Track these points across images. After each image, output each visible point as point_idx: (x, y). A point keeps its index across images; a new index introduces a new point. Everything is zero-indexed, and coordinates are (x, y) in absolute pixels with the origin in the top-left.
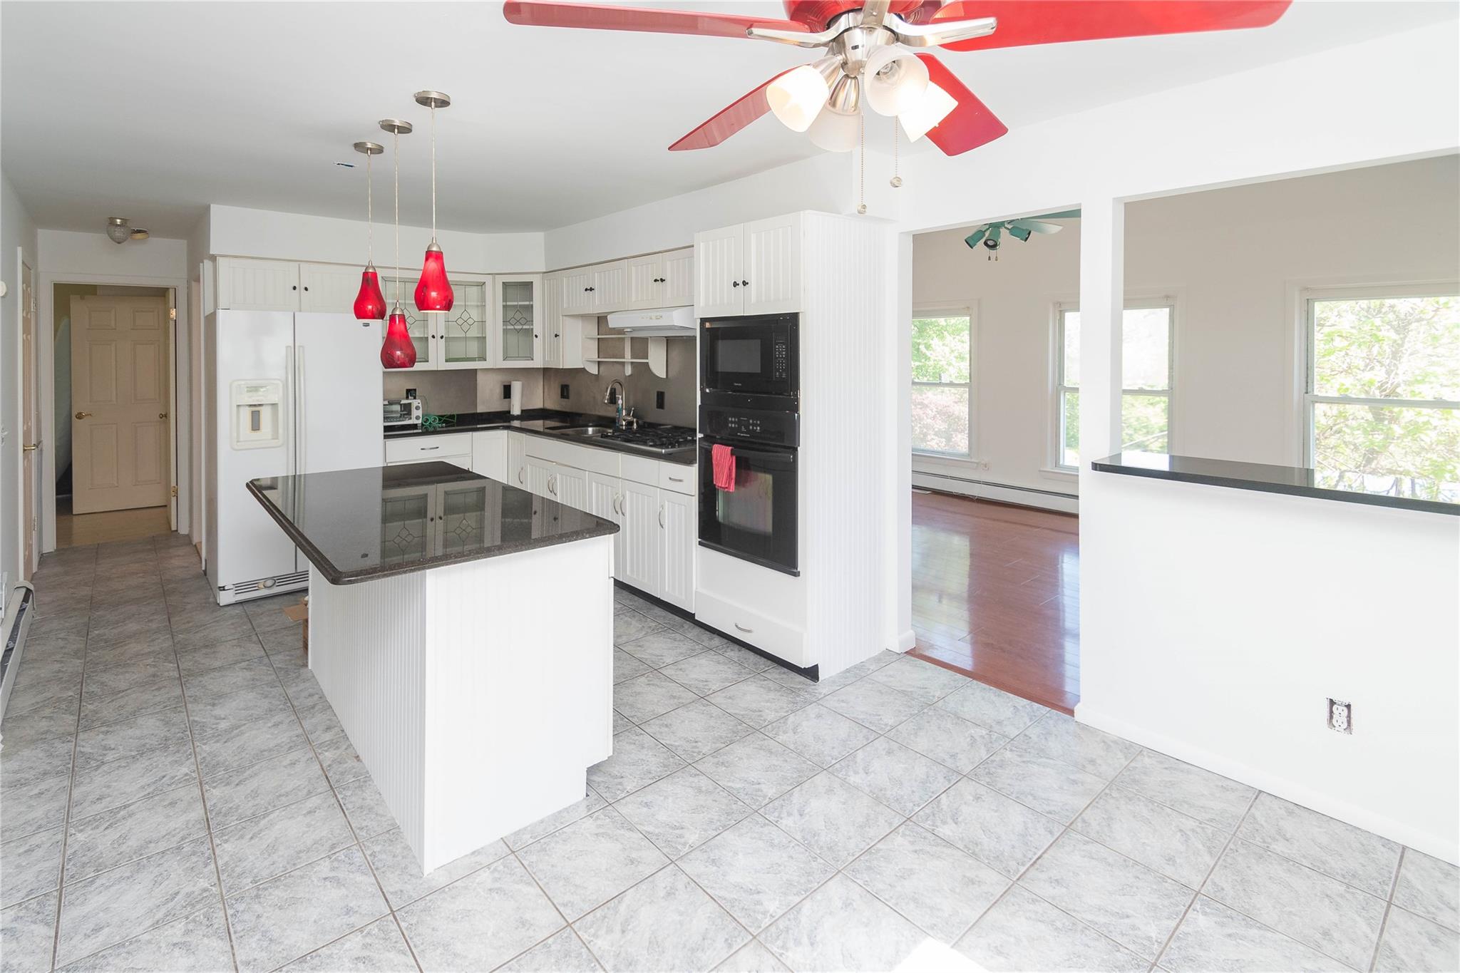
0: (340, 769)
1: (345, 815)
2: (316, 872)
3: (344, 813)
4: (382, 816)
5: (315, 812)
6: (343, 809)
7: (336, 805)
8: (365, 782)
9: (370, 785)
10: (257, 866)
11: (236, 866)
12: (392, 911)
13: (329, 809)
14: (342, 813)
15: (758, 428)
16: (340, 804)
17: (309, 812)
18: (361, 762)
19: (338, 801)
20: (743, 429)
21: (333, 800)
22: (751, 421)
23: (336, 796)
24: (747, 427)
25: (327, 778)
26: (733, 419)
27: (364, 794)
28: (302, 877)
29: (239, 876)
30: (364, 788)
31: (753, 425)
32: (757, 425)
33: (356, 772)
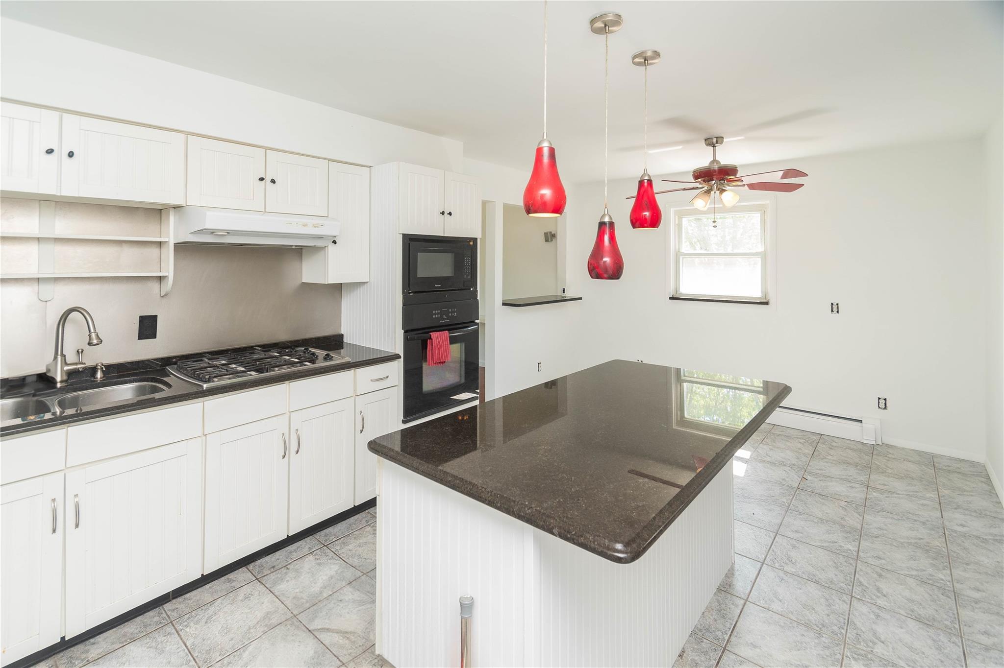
0: (703, 659)
1: (737, 622)
2: (782, 608)
3: (735, 625)
4: (718, 601)
5: (751, 643)
6: (734, 627)
7: (735, 633)
8: (700, 630)
9: (701, 625)
10: (813, 643)
11: (827, 656)
12: (762, 565)
13: (741, 636)
14: (737, 625)
15: (455, 314)
16: (732, 632)
17: (755, 647)
18: (683, 649)
19: (730, 635)
20: (445, 317)
21: (733, 639)
22: (450, 310)
23: (728, 641)
24: (447, 315)
25: (718, 663)
26: (437, 312)
27: (711, 623)
28: (792, 613)
29: (828, 648)
30: (707, 627)
31: (452, 312)
32: (454, 312)
33: (697, 644)
